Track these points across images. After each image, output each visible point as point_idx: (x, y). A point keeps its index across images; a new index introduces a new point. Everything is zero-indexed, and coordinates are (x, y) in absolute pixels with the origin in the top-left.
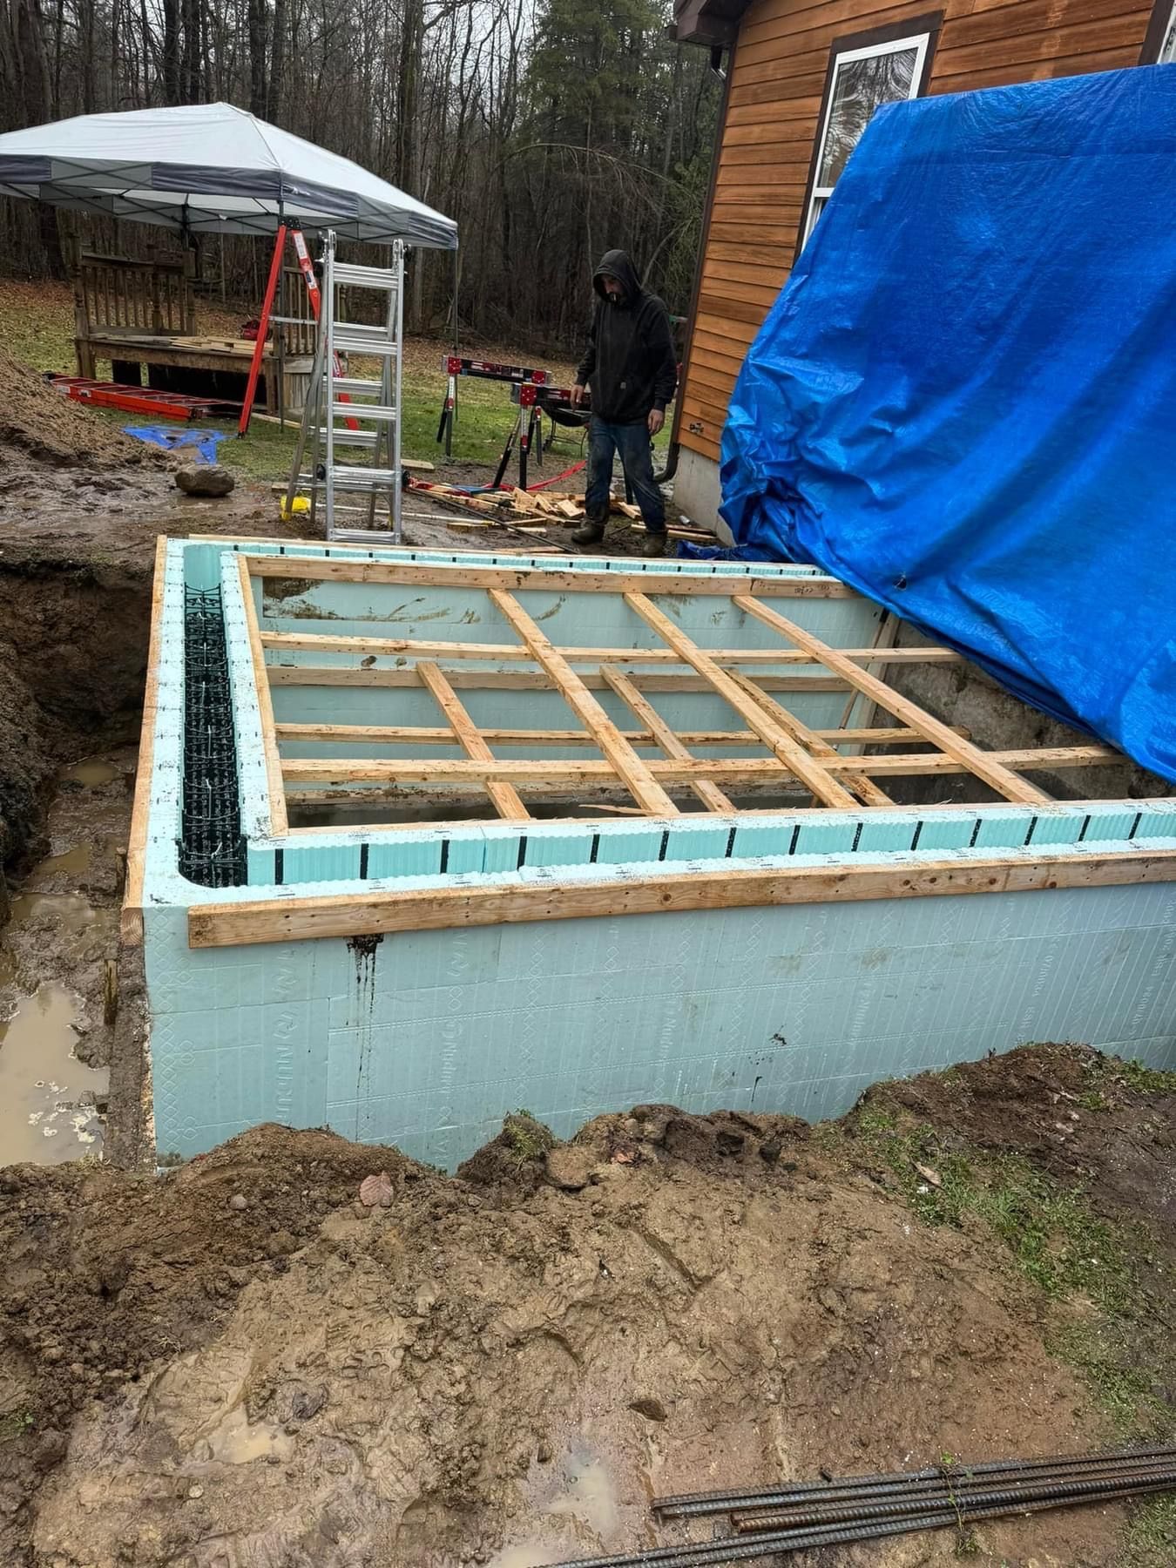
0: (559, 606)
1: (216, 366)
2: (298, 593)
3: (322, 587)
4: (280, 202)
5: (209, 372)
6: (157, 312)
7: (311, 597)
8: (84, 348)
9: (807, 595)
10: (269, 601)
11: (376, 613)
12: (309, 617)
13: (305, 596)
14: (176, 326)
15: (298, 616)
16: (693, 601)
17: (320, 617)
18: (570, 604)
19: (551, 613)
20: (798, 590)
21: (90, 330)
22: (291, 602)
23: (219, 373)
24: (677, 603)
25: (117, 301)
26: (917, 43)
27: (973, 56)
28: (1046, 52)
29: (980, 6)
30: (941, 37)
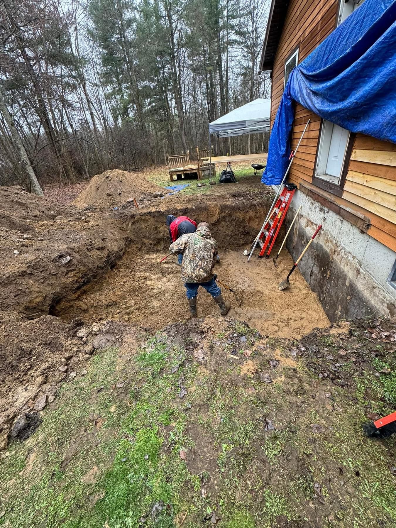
8: (171, 173)
26: (297, 52)
27: (306, 50)
28: (318, 40)
29: (307, 34)
30: (301, 48)
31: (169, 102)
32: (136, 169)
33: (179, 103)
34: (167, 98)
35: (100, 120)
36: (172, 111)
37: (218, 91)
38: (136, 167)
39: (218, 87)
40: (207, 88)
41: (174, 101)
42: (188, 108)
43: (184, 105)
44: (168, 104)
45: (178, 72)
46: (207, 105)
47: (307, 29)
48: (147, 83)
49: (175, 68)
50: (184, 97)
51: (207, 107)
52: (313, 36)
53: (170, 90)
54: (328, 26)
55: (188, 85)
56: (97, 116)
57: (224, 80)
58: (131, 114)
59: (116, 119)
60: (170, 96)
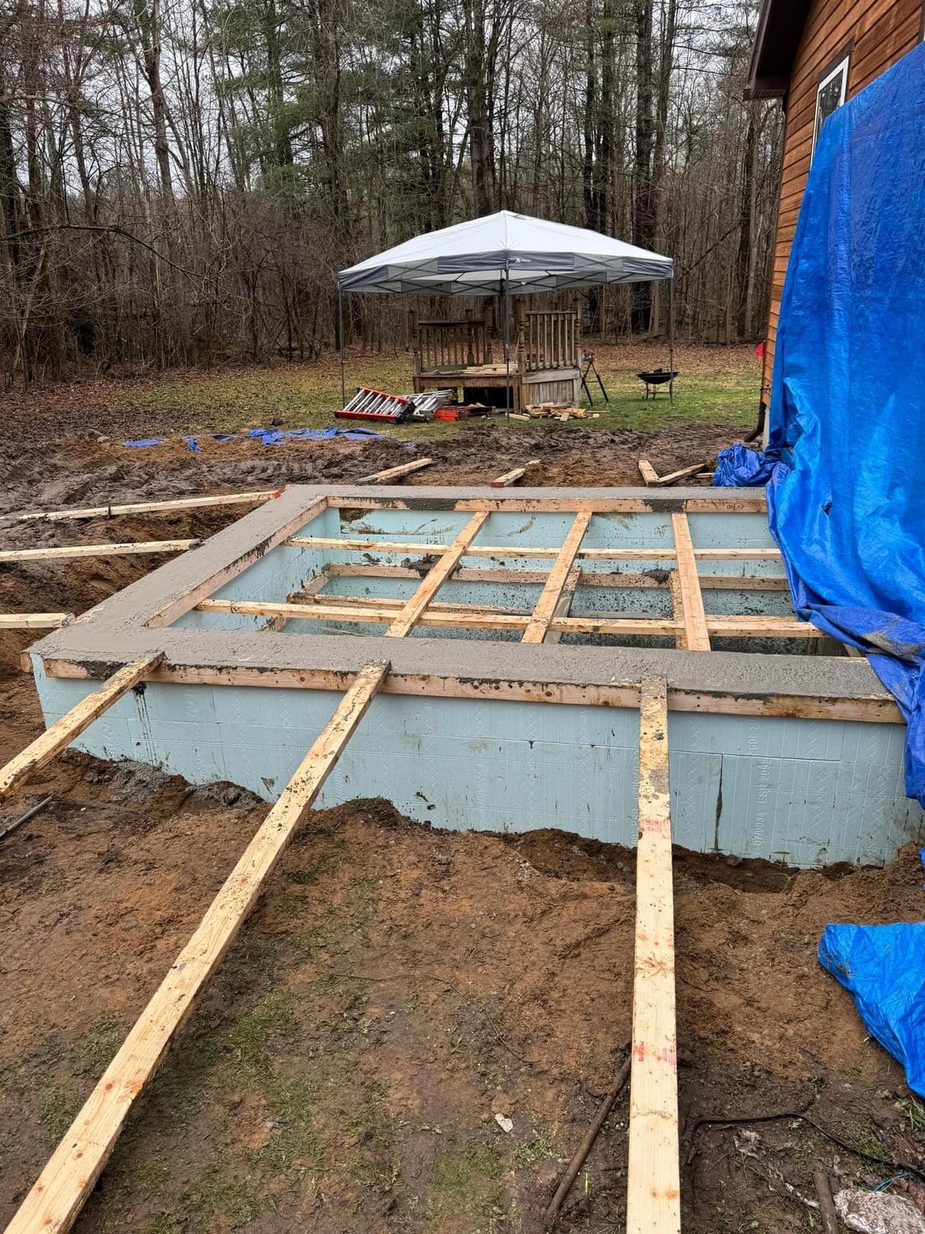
0: (531, 523)
1: (486, 384)
2: (359, 518)
3: (373, 513)
4: (507, 271)
5: (483, 389)
6: (470, 353)
7: (367, 520)
8: (417, 381)
9: (739, 510)
10: (344, 523)
11: (408, 529)
12: (368, 533)
13: (364, 519)
14: (481, 360)
15: (361, 532)
16: (638, 517)
17: (374, 533)
18: (539, 522)
19: (527, 528)
20: (730, 507)
21: (422, 370)
22: (356, 524)
23: (489, 389)
24: (625, 520)
25: (442, 351)
26: (844, 65)
27: (865, 66)
28: (889, 52)
29: (867, 26)
30: (854, 57)
31: (446, 127)
32: (291, 349)
33: (480, 134)
34: (439, 115)
35: (185, 168)
36: (450, 156)
37: (628, 104)
38: (294, 345)
39: (632, 90)
40: (590, 93)
41: (462, 126)
42: (514, 150)
43: (497, 144)
44: (441, 134)
45: (488, 31)
46: (584, 148)
47: (869, 13)
48: (372, 52)
49: (480, 19)
50: (504, 115)
51: (584, 153)
52: (879, 38)
53: (454, 86)
54: (908, 26)
55: (520, 76)
56: (180, 158)
57: (656, 67)
58: (304, 157)
59: (241, 170)
60: (449, 105)
